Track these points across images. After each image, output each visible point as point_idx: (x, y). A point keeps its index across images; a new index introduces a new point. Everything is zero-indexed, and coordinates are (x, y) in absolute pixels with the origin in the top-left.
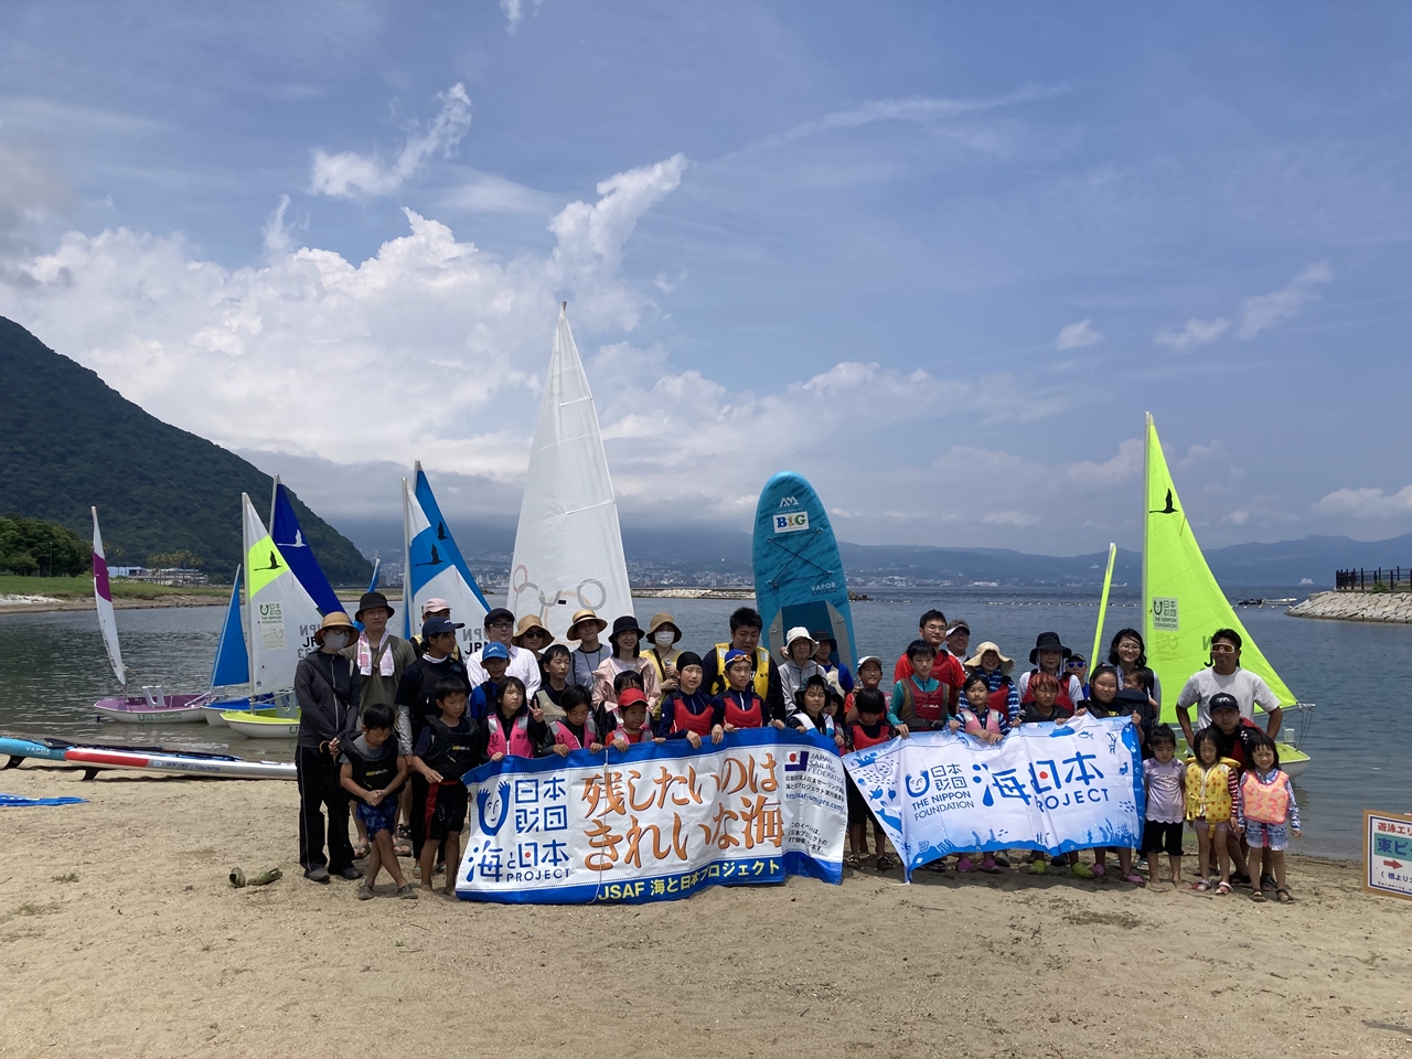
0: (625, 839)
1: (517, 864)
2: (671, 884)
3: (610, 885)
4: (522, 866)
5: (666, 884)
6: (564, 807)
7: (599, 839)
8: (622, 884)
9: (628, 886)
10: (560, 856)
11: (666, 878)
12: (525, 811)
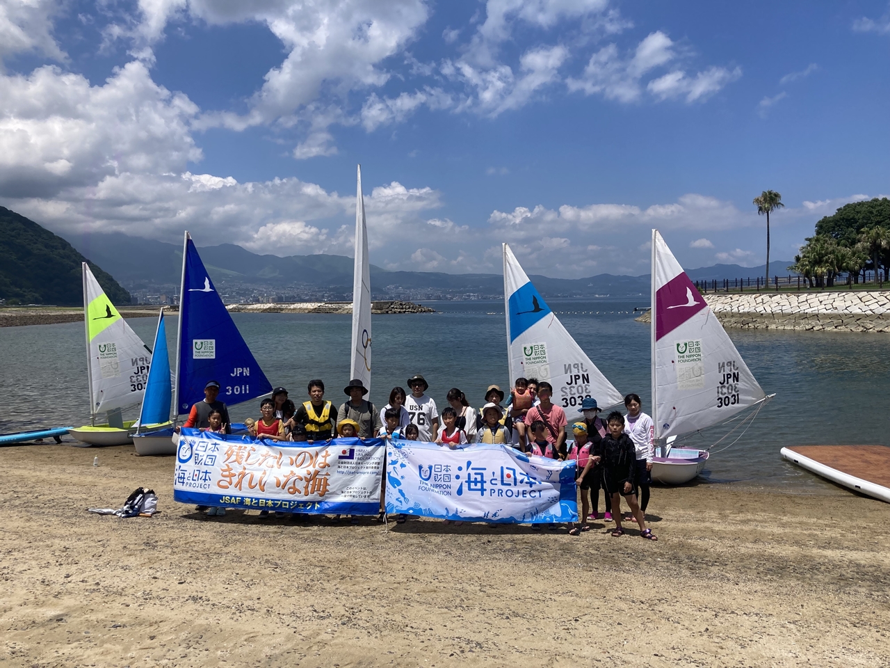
0: (237, 476)
1: (191, 479)
2: (254, 502)
3: (226, 496)
4: (193, 480)
5: (252, 501)
6: (216, 456)
7: (227, 473)
8: (231, 497)
9: (233, 498)
10: (207, 478)
11: (252, 498)
12: (198, 454)
